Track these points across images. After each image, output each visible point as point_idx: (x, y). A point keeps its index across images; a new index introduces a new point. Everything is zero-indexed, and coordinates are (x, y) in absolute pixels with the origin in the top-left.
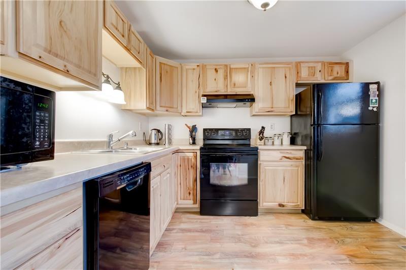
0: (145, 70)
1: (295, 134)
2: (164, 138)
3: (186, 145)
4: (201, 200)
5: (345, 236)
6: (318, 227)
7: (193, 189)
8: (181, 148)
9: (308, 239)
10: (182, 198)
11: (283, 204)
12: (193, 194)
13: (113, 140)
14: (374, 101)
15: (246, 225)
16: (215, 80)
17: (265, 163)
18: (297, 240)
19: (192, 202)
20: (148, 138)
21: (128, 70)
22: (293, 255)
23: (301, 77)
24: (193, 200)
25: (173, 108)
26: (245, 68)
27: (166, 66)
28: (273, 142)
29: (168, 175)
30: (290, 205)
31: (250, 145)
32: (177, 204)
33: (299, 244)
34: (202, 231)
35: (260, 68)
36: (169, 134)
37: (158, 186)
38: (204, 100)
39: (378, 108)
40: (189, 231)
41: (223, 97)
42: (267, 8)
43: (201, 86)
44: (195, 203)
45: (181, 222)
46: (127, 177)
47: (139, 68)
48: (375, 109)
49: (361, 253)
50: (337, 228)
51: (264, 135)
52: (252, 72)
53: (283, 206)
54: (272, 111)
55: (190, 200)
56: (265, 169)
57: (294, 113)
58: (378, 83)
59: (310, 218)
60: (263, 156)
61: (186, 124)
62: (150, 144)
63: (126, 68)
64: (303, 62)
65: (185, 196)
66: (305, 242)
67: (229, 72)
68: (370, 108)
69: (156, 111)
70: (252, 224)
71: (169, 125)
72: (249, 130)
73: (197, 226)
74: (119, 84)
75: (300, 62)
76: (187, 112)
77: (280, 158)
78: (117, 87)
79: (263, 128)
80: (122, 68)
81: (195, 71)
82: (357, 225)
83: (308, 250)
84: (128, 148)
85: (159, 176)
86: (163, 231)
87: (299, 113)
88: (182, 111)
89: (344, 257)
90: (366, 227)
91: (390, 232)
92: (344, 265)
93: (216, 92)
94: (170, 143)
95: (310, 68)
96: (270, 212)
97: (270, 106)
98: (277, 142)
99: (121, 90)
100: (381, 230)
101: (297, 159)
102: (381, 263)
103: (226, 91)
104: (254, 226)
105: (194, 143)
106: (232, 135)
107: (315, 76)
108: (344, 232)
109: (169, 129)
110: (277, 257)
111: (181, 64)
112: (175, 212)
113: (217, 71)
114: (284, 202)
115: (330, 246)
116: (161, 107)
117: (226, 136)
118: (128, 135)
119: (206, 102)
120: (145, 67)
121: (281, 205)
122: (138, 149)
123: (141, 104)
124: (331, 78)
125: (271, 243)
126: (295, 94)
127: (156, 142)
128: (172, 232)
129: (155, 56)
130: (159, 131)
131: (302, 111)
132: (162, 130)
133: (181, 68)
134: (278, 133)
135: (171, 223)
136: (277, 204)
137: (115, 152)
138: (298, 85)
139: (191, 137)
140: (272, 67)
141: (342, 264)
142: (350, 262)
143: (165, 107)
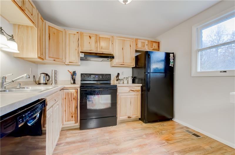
0: (37, 29)
1: (135, 77)
2: (51, 79)
3: (68, 84)
4: (81, 120)
5: (162, 130)
6: (148, 127)
7: (75, 113)
8: (66, 86)
9: (146, 134)
10: (67, 120)
11: (130, 116)
12: (75, 117)
13: (6, 81)
14: (172, 62)
15: (111, 132)
16: (89, 43)
17: (121, 94)
18: (141, 136)
19: (74, 122)
20: (37, 80)
21: (20, 27)
22: (140, 146)
23: (138, 47)
24: (75, 121)
25: (59, 59)
26: (108, 38)
27: (53, 29)
28: (123, 82)
29: (58, 106)
30: (134, 117)
31: (110, 83)
32: (63, 125)
33: (142, 138)
34: (83, 141)
35: (117, 39)
36: (55, 77)
37: (51, 115)
38: (82, 55)
39: (173, 65)
40: (74, 142)
41: (94, 54)
42: (127, 3)
43: (79, 46)
44: (76, 122)
45: (66, 138)
46: (29, 114)
47: (31, 27)
48: (172, 66)
49: (171, 138)
50: (157, 125)
51: (119, 78)
52: (112, 41)
53: (130, 117)
54: (123, 65)
55: (73, 121)
56: (121, 98)
57: (135, 66)
58: (173, 53)
59: (144, 122)
60: (120, 90)
61: (68, 71)
62: (39, 84)
63: (19, 25)
64: (139, 39)
65: (69, 119)
66: (145, 136)
67: (98, 39)
68: (170, 65)
69: (45, 60)
70: (114, 131)
71: (55, 71)
72: (110, 75)
73: (78, 138)
74: (12, 36)
75: (137, 39)
76: (70, 62)
77: (129, 91)
78: (10, 39)
79: (118, 74)
80: (14, 25)
81: (75, 35)
82: (165, 123)
83: (147, 141)
84: (20, 87)
85: (52, 108)
86: (54, 146)
87: (137, 66)
88: (65, 61)
89: (164, 141)
90: (169, 123)
91: (179, 124)
92: (165, 146)
93: (90, 50)
94: (56, 83)
95: (142, 43)
96: (123, 122)
97: (122, 61)
98: (125, 82)
99: (15, 42)
100: (175, 124)
101: (138, 91)
102: (180, 141)
103: (96, 50)
104: (115, 132)
105: (74, 83)
106: (100, 77)
107: (145, 47)
108: (161, 127)
109: (55, 73)
110: (132, 149)
111: (65, 30)
112: (62, 131)
113: (91, 38)
114: (131, 116)
115: (156, 137)
116: (49, 57)
117: (96, 78)
118: (22, 77)
119: (83, 56)
120: (37, 26)
121: (129, 117)
122: (30, 87)
123: (33, 54)
124: (152, 49)
125: (127, 141)
126: (135, 56)
127: (45, 82)
128: (61, 145)
129: (45, 21)
130: (47, 75)
131: (139, 65)
132: (50, 74)
133: (65, 32)
134: (126, 77)
135: (60, 139)
136: (127, 117)
137: (9, 91)
138: (137, 51)
139: (72, 79)
140: (123, 40)
141: (164, 146)
142: (167, 144)
143: (52, 58)
